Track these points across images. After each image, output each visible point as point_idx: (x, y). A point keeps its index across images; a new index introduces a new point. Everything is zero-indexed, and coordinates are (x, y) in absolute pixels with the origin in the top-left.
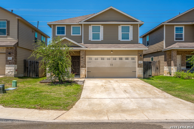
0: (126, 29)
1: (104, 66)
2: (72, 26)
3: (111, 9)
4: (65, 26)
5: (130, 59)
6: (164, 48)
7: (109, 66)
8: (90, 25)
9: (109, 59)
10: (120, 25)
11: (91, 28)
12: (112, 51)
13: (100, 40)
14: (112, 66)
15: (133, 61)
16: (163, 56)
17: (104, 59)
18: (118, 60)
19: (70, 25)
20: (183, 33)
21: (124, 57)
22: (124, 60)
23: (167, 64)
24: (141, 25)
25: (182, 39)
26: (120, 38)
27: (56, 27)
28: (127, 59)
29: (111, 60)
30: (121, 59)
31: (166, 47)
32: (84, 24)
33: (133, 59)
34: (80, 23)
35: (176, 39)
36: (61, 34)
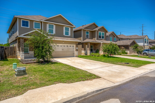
0: (67, 29)
1: (59, 50)
2: (34, 22)
3: (60, 16)
4: (29, 21)
5: (72, 46)
6: (82, 41)
7: (62, 50)
8: (48, 23)
9: (61, 46)
10: (64, 26)
11: (48, 25)
12: (63, 41)
13: (53, 34)
14: (63, 51)
15: (73, 47)
16: (81, 45)
17: (59, 46)
18: (66, 46)
19: (33, 21)
20: (89, 35)
21: (69, 45)
22: (69, 47)
23: (84, 49)
24: (74, 28)
25: (88, 37)
26: (64, 34)
27: (22, 20)
28: (70, 46)
29: (62, 47)
30: (67, 46)
31: (83, 41)
32: (43, 22)
33: (73, 46)
34: (41, 21)
35: (86, 37)
36: (26, 26)
